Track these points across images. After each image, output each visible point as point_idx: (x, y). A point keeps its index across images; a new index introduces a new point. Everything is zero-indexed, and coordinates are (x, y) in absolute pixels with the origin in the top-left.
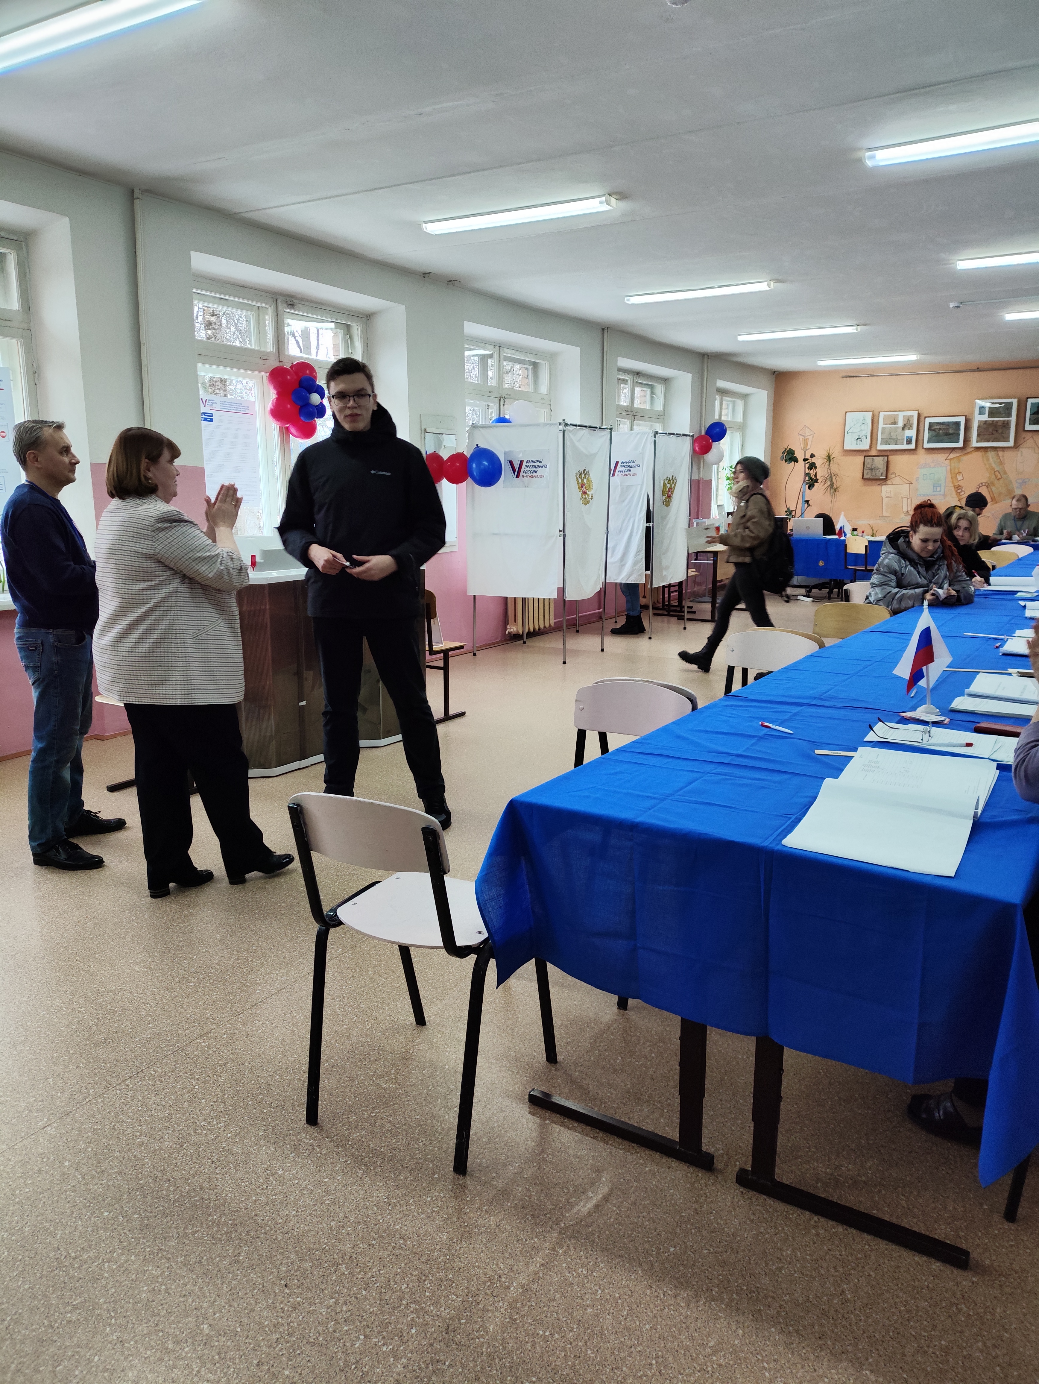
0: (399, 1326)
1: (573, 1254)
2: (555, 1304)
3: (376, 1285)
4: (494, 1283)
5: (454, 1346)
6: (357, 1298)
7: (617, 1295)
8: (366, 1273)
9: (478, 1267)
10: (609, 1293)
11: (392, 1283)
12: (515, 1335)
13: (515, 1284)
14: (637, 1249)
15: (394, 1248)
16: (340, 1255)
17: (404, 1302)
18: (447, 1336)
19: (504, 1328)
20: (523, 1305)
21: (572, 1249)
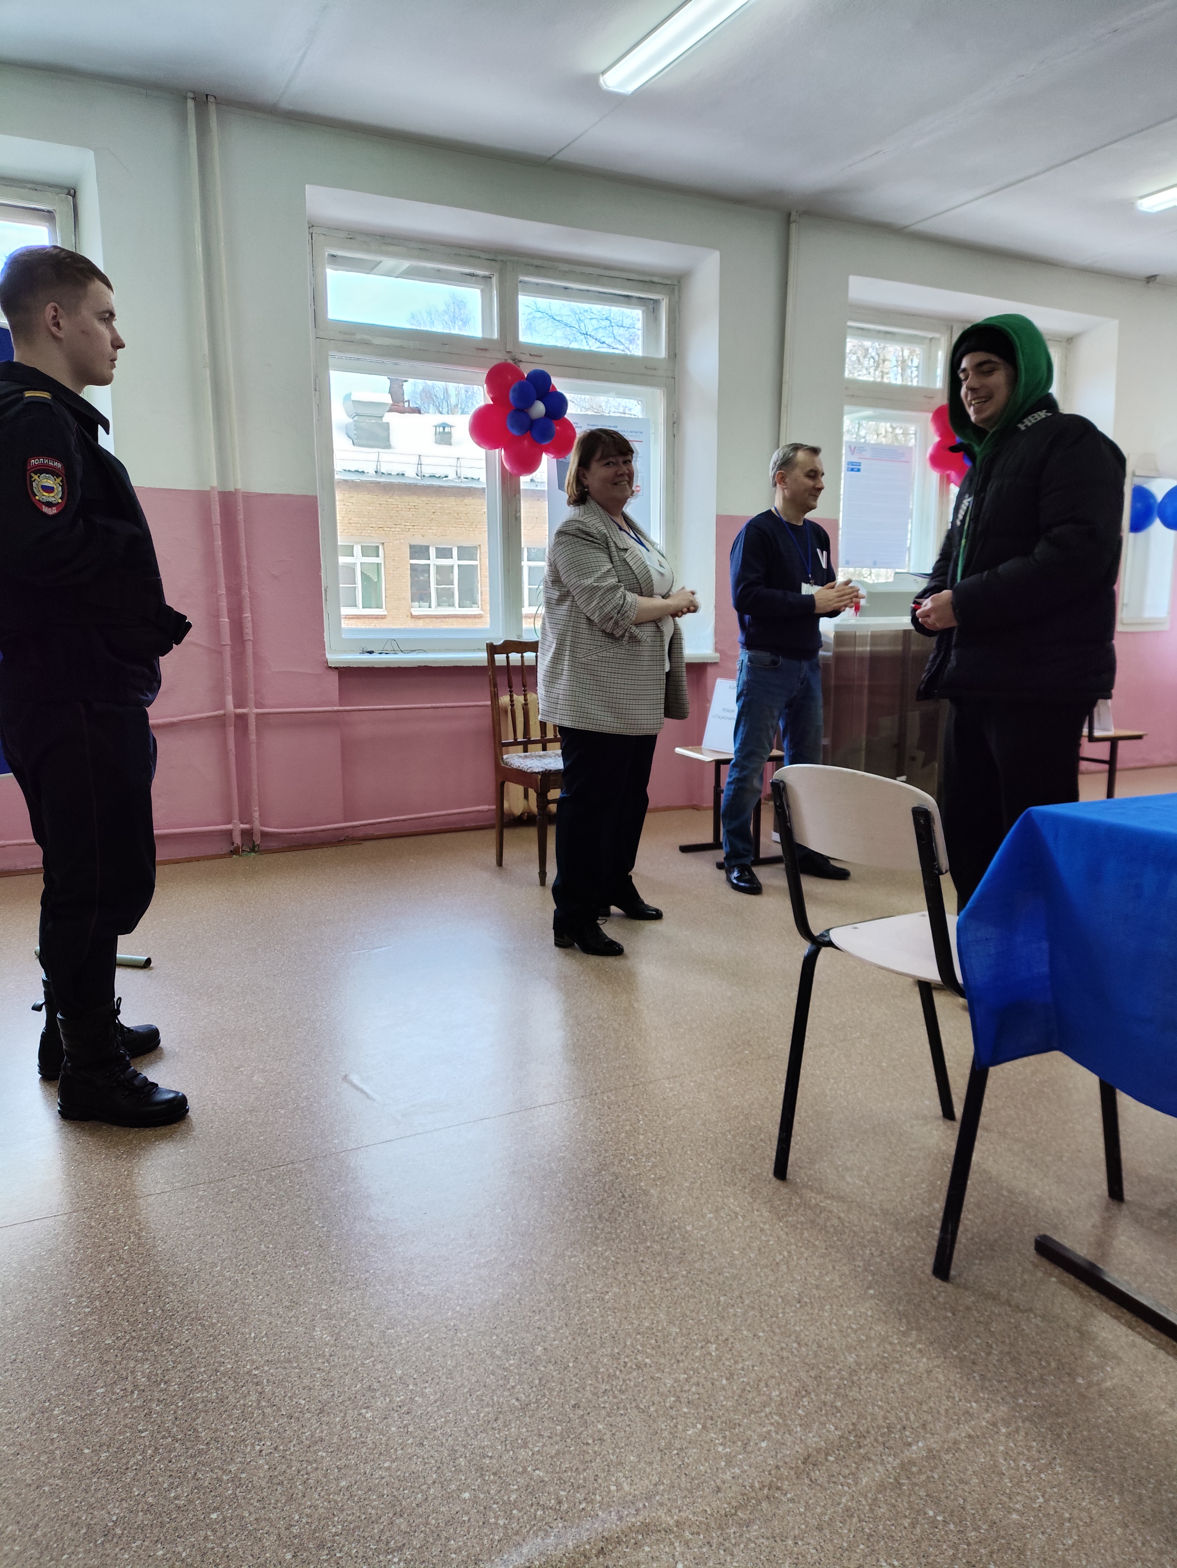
0: (749, 1433)
1: (1021, 1441)
2: (966, 1488)
3: (742, 1380)
4: (893, 1433)
5: (807, 1481)
6: (713, 1384)
7: (1067, 1515)
8: (736, 1362)
9: (880, 1407)
10: (1055, 1508)
11: (762, 1384)
12: (893, 1501)
13: (920, 1444)
14: (1125, 1470)
15: (782, 1349)
16: (716, 1333)
17: (767, 1410)
18: (802, 1466)
19: (882, 1487)
20: (920, 1472)
21: (1022, 1433)
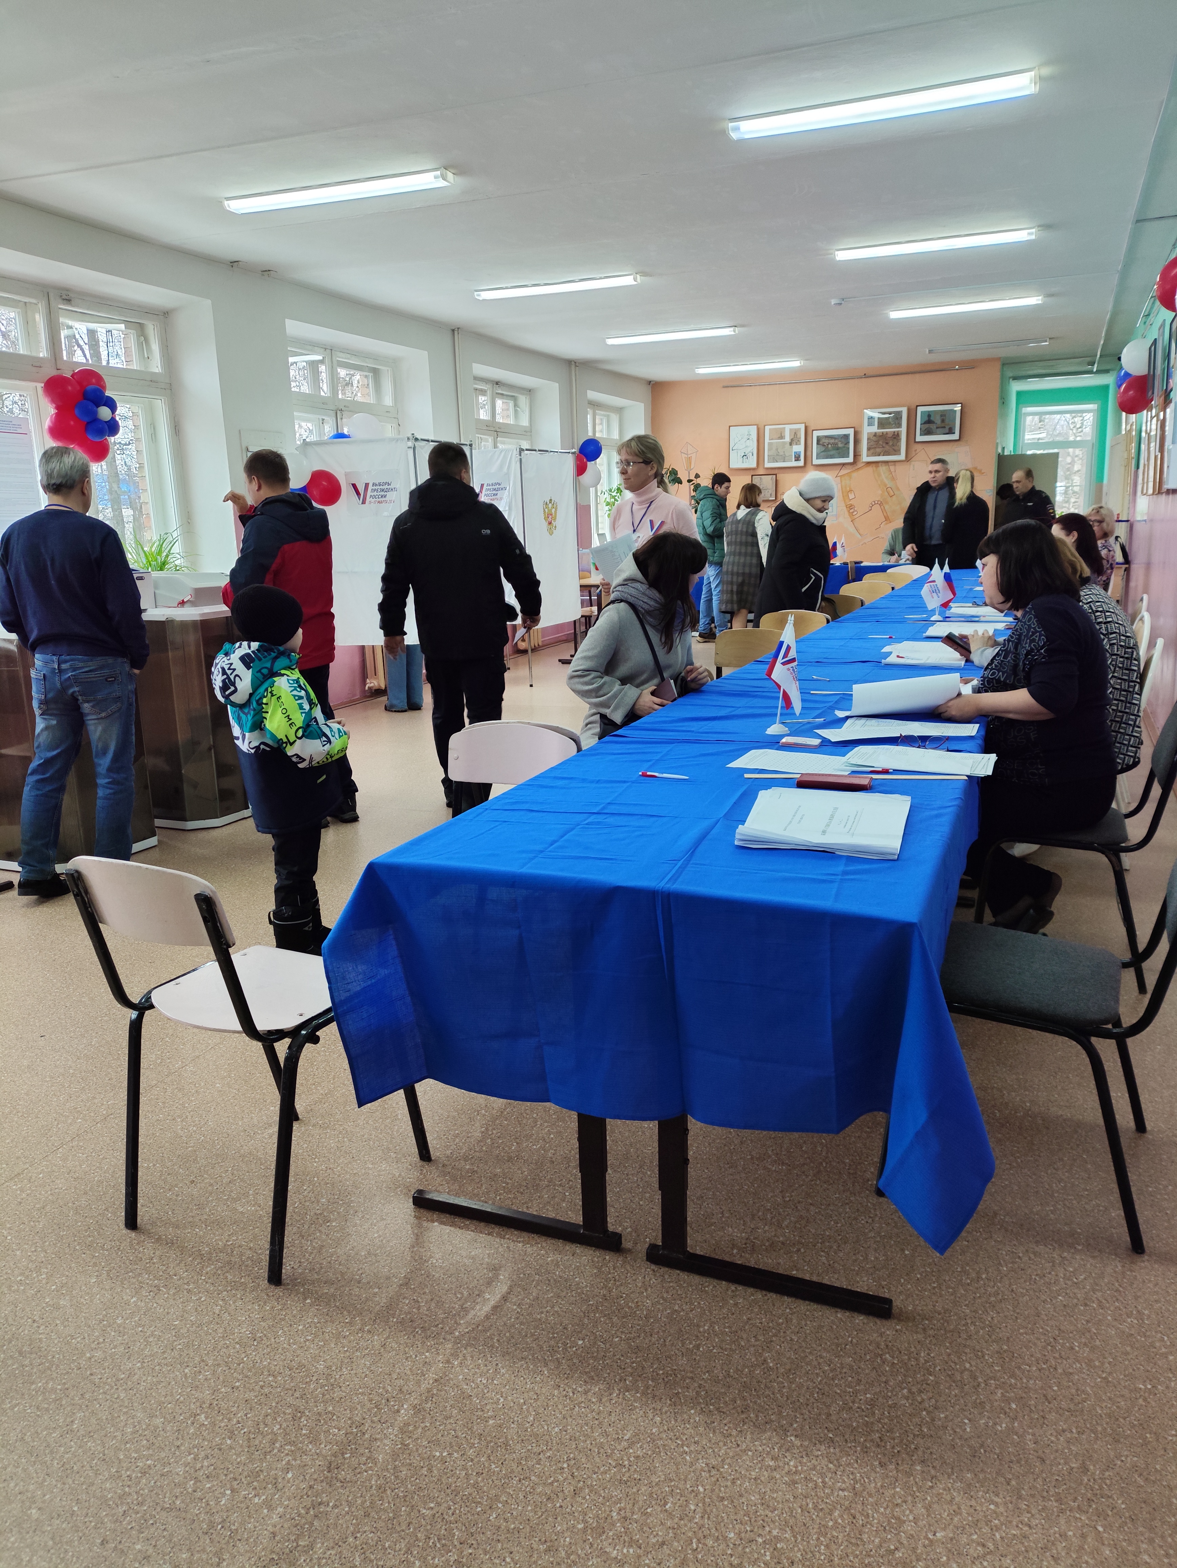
0: (273, 1472)
1: (471, 1364)
2: (452, 1421)
3: (242, 1432)
4: (382, 1409)
5: (339, 1484)
6: (220, 1449)
7: (522, 1401)
8: (229, 1420)
9: (362, 1394)
10: (512, 1400)
11: (262, 1426)
12: (408, 1461)
13: (405, 1406)
14: (541, 1347)
15: (262, 1387)
16: (198, 1404)
17: (277, 1445)
18: (329, 1475)
19: (395, 1456)
20: (416, 1428)
21: (469, 1358)
